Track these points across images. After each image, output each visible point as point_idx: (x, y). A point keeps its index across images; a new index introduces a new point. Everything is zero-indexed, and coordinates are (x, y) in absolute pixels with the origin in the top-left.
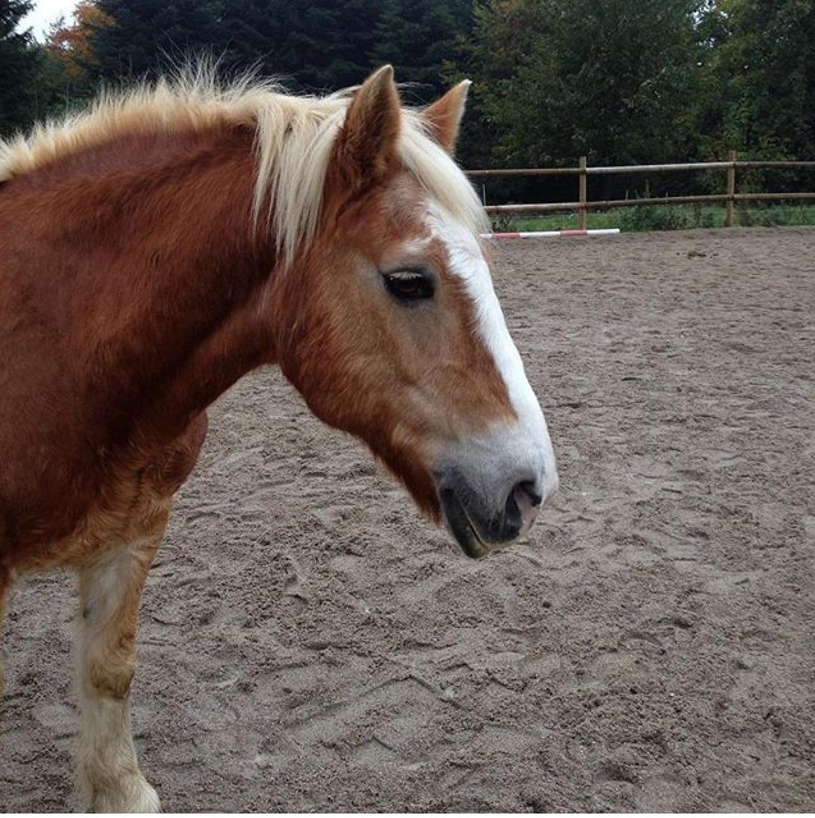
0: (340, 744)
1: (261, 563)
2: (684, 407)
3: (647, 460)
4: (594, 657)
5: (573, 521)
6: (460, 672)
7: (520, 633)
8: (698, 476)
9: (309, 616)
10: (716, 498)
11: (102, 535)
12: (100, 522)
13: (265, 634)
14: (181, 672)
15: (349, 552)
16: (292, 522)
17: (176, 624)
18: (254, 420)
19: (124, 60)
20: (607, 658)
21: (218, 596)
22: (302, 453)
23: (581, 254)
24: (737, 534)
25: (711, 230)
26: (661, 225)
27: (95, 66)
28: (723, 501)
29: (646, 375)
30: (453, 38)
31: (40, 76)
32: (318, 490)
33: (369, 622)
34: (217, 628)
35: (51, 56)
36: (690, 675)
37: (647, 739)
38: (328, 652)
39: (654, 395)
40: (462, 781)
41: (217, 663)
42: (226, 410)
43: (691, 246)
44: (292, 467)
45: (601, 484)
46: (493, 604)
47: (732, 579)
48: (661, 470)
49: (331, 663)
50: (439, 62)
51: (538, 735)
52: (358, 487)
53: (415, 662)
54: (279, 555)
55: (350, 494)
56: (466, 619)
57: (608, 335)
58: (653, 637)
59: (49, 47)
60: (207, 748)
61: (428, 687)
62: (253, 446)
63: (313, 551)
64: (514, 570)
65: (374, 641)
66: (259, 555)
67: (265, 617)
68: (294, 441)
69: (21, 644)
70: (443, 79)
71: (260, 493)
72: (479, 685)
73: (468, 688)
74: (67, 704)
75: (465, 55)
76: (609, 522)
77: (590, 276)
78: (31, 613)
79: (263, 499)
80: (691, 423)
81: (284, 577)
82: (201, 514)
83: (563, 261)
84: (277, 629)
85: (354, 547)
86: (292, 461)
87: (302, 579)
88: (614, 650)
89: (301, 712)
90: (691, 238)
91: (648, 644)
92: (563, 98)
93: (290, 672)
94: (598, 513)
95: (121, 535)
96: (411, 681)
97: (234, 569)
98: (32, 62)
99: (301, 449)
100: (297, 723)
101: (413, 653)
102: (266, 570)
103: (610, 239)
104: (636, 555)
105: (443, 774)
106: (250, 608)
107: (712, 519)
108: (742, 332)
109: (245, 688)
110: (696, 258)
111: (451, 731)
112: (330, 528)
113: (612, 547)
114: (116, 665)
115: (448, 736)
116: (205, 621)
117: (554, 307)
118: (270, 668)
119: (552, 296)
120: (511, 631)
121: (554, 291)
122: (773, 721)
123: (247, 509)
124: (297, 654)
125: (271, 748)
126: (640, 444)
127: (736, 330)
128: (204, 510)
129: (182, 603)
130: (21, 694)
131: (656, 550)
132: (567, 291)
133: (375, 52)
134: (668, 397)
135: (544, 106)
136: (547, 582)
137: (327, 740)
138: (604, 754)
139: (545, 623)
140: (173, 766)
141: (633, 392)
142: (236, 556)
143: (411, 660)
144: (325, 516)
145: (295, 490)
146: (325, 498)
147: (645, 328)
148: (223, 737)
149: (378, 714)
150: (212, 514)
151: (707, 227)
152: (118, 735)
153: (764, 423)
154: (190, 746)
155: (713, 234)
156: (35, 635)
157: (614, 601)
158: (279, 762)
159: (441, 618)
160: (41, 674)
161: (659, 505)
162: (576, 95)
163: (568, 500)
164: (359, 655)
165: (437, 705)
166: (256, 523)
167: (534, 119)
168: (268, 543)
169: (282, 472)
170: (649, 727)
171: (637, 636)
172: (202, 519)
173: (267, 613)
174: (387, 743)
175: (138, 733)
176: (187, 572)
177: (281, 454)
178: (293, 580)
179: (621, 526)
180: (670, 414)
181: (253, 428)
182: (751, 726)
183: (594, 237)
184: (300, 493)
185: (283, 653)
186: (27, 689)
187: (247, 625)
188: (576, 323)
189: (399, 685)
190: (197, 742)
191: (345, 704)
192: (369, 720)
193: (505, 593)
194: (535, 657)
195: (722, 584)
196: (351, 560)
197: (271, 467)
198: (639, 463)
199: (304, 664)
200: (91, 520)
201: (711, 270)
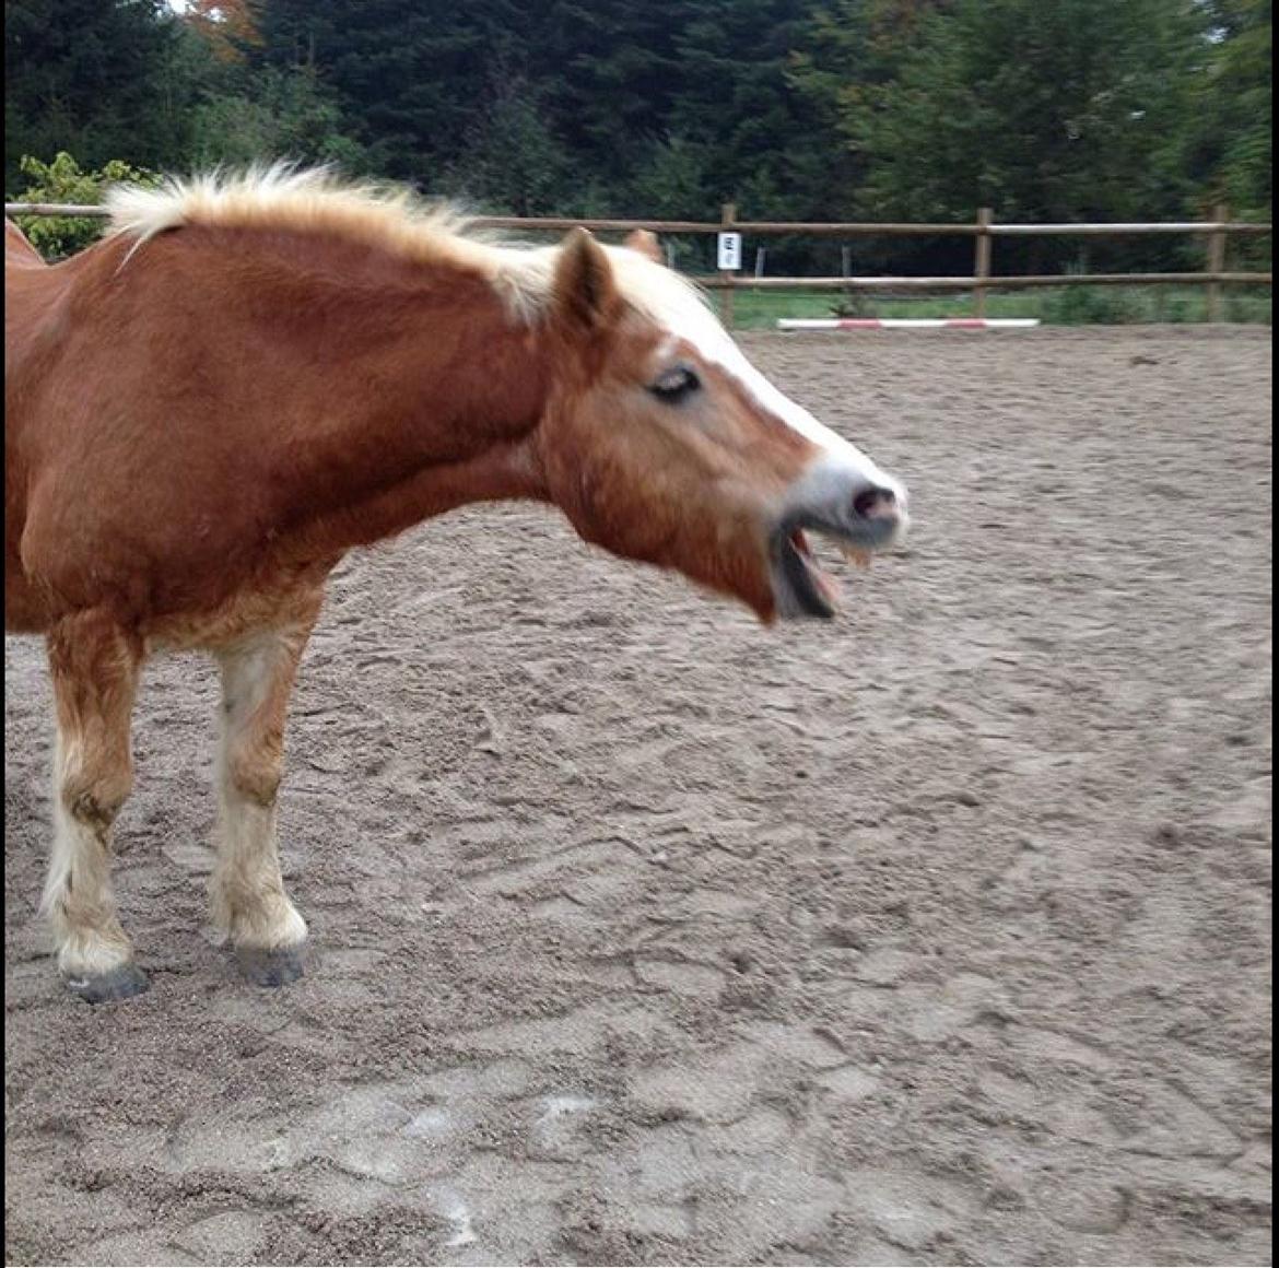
0: (520, 895)
1: (447, 715)
2: (1057, 564)
3: (983, 625)
4: (847, 830)
5: (861, 689)
6: (678, 837)
7: (760, 802)
8: (1046, 645)
9: (501, 771)
10: (1063, 672)
11: (249, 618)
12: (248, 603)
13: (444, 788)
14: (340, 819)
15: (562, 710)
16: (493, 672)
17: (337, 772)
18: (457, 554)
19: (302, 41)
20: (864, 832)
21: (390, 745)
22: (516, 596)
23: (971, 355)
24: (1074, 712)
25: (1177, 326)
26: (1101, 316)
27: (258, 47)
28: (1070, 676)
29: (1019, 522)
30: (808, 16)
31: (176, 63)
32: (529, 640)
33: (574, 781)
34: (386, 779)
35: (192, 30)
36: (962, 853)
37: (889, 910)
38: (519, 808)
39: (1020, 547)
40: (658, 936)
41: (385, 814)
42: (420, 541)
43: (1140, 348)
44: (499, 612)
45: (913, 649)
46: (735, 771)
47: (1050, 759)
48: (1000, 637)
49: (523, 820)
50: (785, 54)
51: (758, 899)
52: (585, 639)
53: (625, 824)
54: (472, 707)
55: (573, 646)
56: (697, 784)
57: (979, 467)
58: (926, 814)
59: (190, 18)
60: (365, 893)
61: (636, 849)
62: (451, 586)
63: (515, 705)
64: (768, 737)
65: (579, 802)
66: (446, 706)
67: (446, 770)
68: (507, 582)
69: (148, 784)
70: (789, 80)
71: (455, 639)
72: (698, 849)
73: (682, 851)
74: (202, 844)
75: (828, 44)
76: (909, 692)
77: (973, 386)
78: (161, 753)
79: (458, 647)
80: (1061, 583)
81: (474, 729)
82: (377, 660)
83: (940, 364)
84: (460, 783)
85: (569, 704)
86: (502, 605)
87: (498, 735)
88: (874, 825)
89: (481, 864)
90: (1146, 336)
91: (918, 821)
92: (967, 118)
93: (472, 826)
94: (898, 682)
95: (268, 619)
96: (617, 843)
97: (413, 719)
98: (165, 41)
99: (518, 591)
100: (474, 874)
101: (624, 816)
102: (453, 723)
103: (1021, 335)
104: (930, 729)
105: (637, 929)
106: (429, 759)
107: (1048, 694)
108: (1175, 472)
109: (416, 839)
110: (1143, 367)
111: (655, 891)
112: (539, 682)
113: (906, 719)
114: (262, 766)
115: (650, 895)
116: (373, 771)
117: (909, 427)
118: (450, 820)
119: (909, 412)
120: (750, 800)
121: (914, 405)
122: (1049, 904)
123: (436, 657)
124: (480, 808)
125: (440, 895)
126: (979, 606)
127: (1168, 468)
128: (380, 655)
129: (346, 752)
130: (149, 833)
131: (961, 725)
132: (936, 406)
133: (685, 35)
134: (1036, 551)
135: (937, 128)
136: (808, 750)
137: (508, 891)
138: (831, 919)
139: (794, 792)
140: (326, 906)
141: (990, 541)
142: (418, 706)
143: (621, 822)
144: (536, 670)
145: (502, 640)
146: (539, 648)
147: (1037, 461)
148: (385, 883)
149: (573, 871)
150: (390, 660)
151: (1175, 321)
152: (262, 848)
153: (1163, 587)
154: (346, 889)
155: (1182, 332)
156: (166, 775)
157: (890, 775)
158: (448, 909)
159: (664, 781)
160: (174, 812)
161: (981, 676)
162: (988, 113)
163: (862, 665)
164: (559, 814)
165: (644, 866)
166: (446, 672)
167: (922, 146)
168: (459, 694)
169: (487, 617)
170: (892, 898)
171: (908, 812)
172: (377, 666)
173: (450, 766)
174: (577, 897)
175: (287, 873)
176: (355, 720)
177: (488, 595)
178: (486, 735)
179: (923, 698)
180: (1031, 571)
181: (453, 564)
182: (1020, 905)
183: (995, 331)
184: (508, 642)
185: (464, 807)
186: (155, 828)
187: (425, 777)
188: (936, 450)
189: (602, 845)
190: (355, 885)
191: (535, 861)
192: (560, 875)
193: (753, 761)
194: (774, 825)
195: (1034, 764)
196: (563, 718)
197: (471, 611)
198: (971, 629)
199: (490, 819)
200: (240, 599)
201: (1160, 385)
